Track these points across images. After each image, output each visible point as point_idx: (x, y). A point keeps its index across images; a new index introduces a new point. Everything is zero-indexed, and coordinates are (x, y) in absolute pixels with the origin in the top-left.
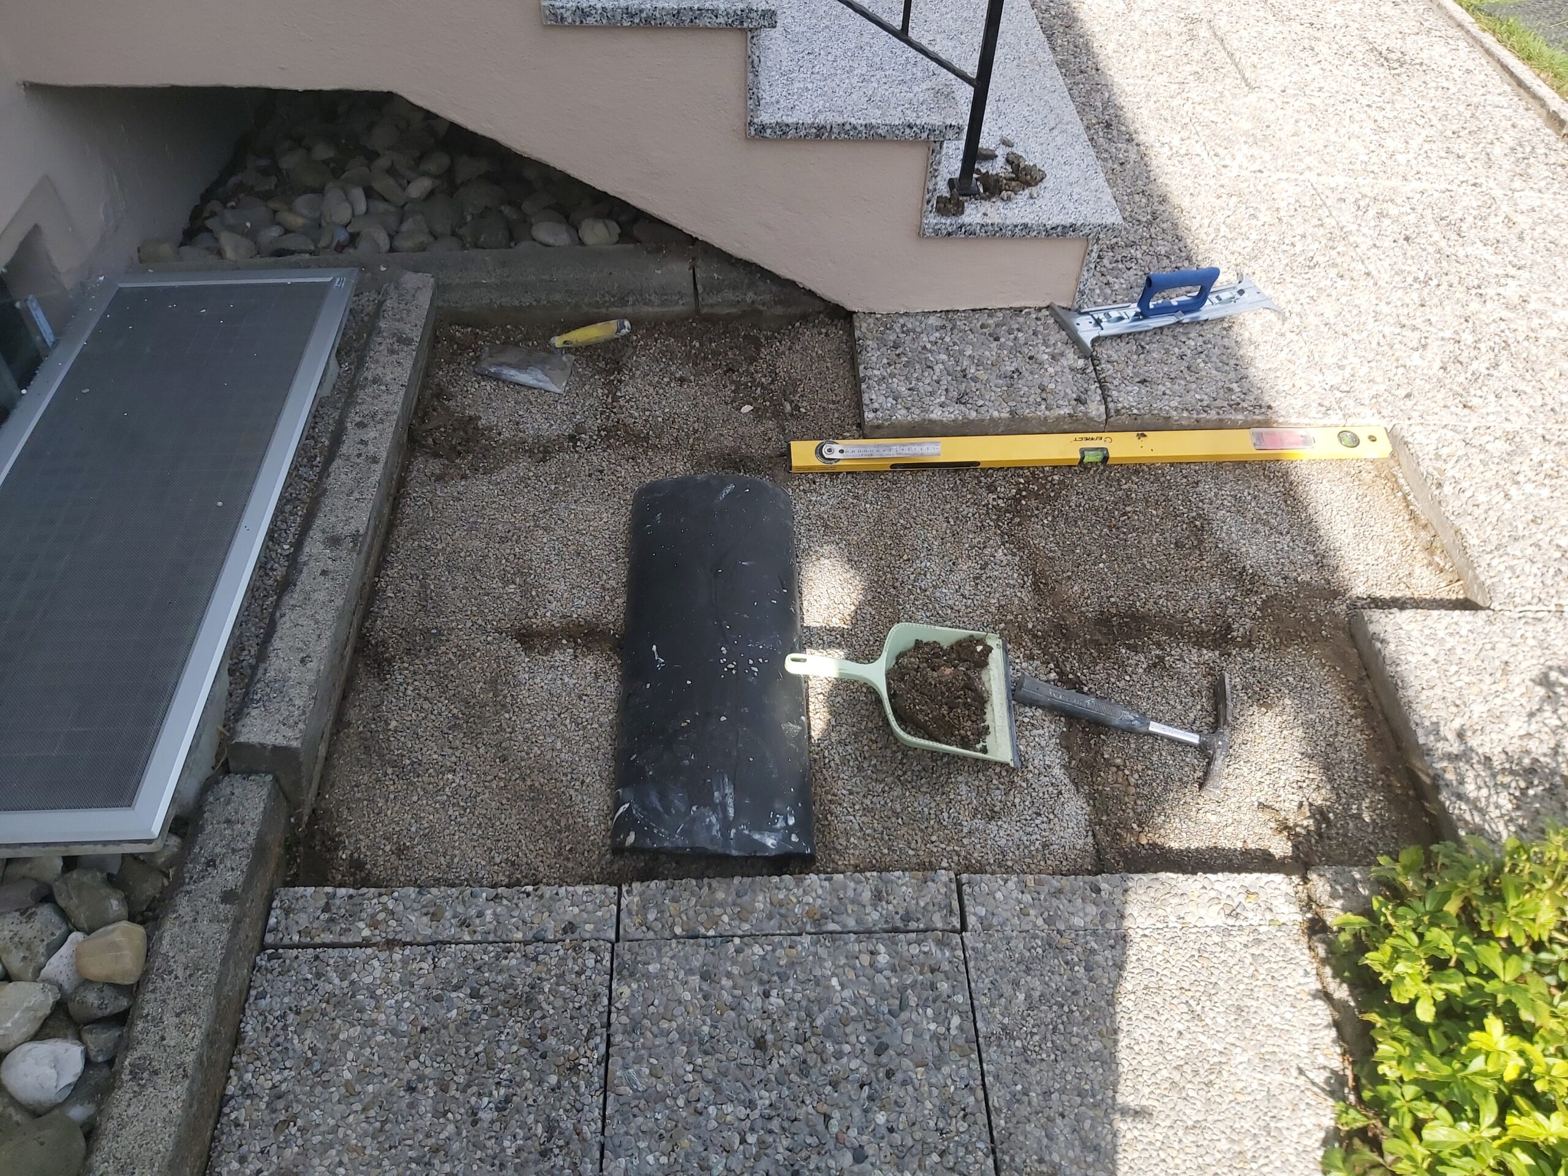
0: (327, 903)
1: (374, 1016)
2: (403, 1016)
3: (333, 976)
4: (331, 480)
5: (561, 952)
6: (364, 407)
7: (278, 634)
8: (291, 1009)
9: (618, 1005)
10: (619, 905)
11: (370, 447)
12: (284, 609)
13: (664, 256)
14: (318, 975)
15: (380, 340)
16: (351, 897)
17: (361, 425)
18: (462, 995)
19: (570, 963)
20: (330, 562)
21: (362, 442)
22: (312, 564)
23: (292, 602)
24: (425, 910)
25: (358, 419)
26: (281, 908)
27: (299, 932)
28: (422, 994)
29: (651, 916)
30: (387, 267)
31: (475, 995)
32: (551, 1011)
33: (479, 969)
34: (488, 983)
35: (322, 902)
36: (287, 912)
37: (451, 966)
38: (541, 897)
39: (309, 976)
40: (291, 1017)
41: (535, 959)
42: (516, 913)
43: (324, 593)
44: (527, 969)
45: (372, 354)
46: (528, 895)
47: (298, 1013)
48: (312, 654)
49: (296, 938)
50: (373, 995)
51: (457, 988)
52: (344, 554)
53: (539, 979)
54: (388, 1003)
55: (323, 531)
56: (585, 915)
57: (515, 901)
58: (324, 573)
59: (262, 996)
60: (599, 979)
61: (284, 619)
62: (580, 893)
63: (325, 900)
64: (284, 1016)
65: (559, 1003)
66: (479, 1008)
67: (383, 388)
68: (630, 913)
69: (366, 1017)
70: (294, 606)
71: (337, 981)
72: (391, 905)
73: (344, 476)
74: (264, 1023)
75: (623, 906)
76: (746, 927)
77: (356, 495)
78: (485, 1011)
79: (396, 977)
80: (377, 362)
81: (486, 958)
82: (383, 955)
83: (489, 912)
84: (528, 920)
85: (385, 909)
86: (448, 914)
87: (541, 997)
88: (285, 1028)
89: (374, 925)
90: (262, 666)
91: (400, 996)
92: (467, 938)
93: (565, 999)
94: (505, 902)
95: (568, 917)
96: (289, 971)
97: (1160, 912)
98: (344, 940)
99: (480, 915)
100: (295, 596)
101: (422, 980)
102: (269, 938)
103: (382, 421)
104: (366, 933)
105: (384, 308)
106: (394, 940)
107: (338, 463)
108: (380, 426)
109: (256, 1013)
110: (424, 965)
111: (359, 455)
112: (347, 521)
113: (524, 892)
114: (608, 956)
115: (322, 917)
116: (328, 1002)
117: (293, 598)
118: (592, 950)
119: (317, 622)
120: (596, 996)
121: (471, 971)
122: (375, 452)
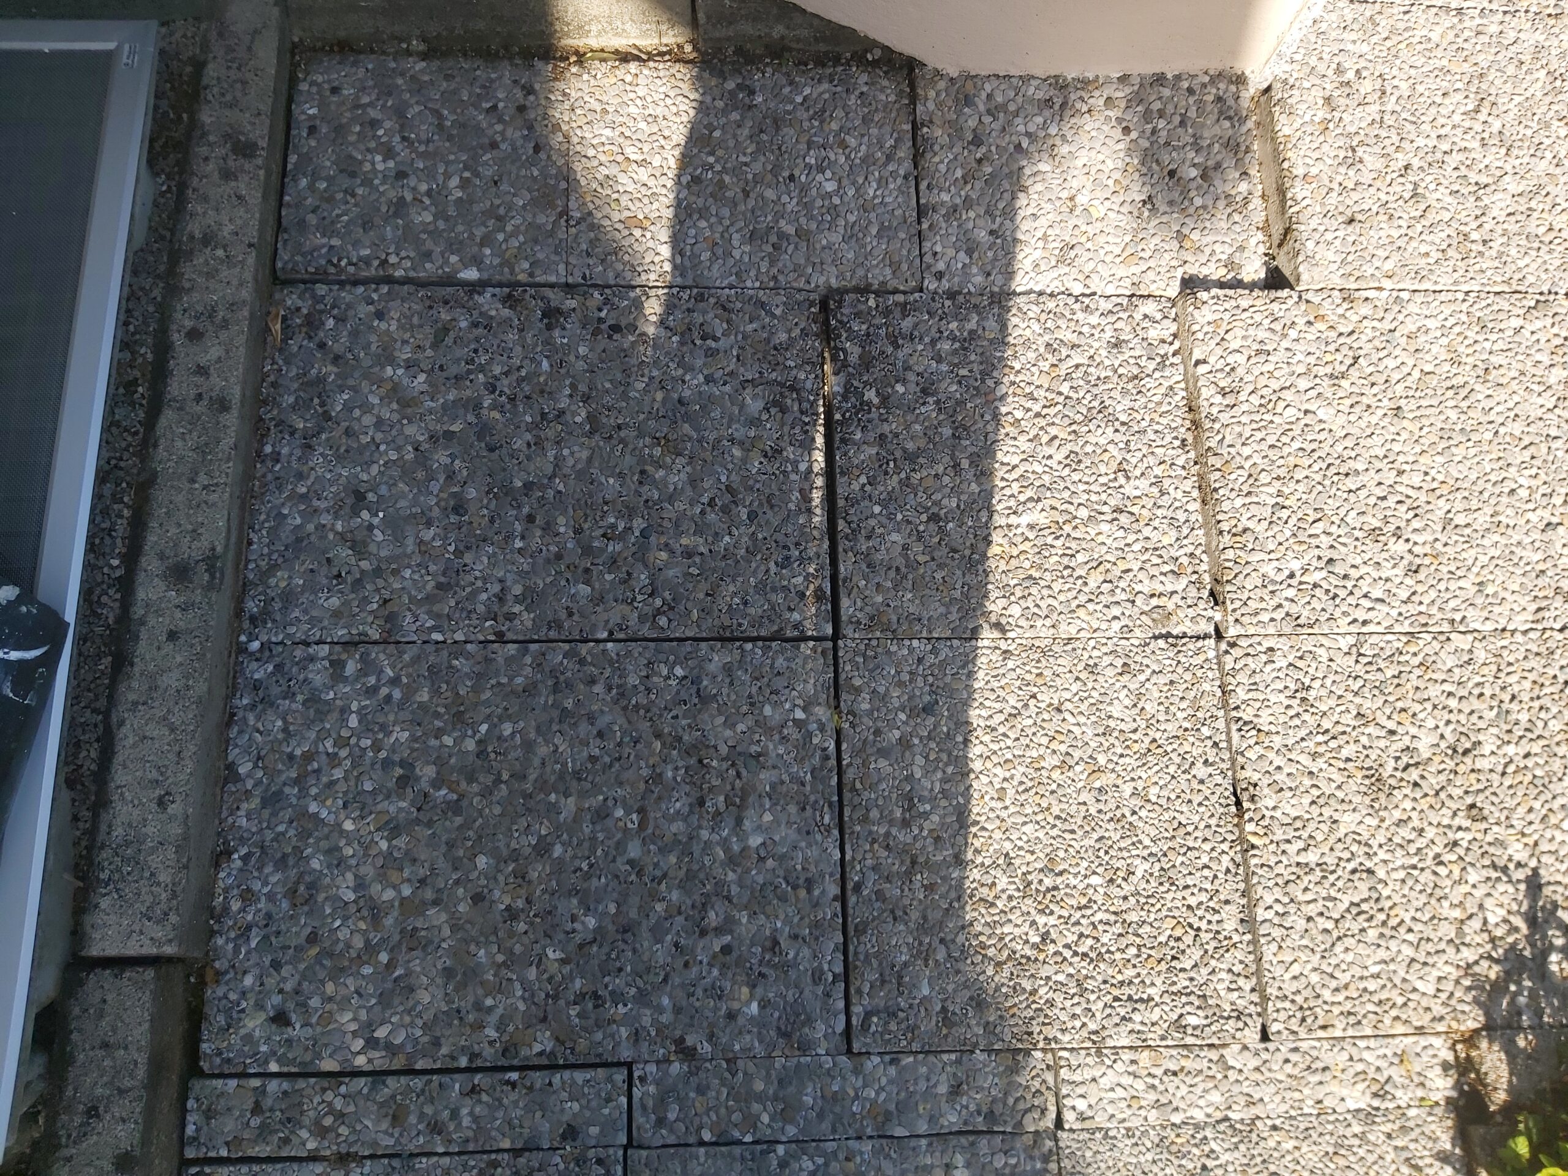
0: (257, 1103)
4: (161, 452)
5: (561, 1166)
6: (196, 296)
7: (119, 759)
10: (630, 1097)
11: (215, 379)
12: (121, 711)
15: (203, 150)
16: (285, 1093)
17: (194, 335)
20: (178, 614)
24: (383, 1111)
26: (198, 1110)
27: (227, 1144)
29: (672, 1115)
35: (249, 1104)
36: (207, 1115)
38: (530, 1088)
42: (500, 1113)
43: (176, 674)
45: (195, 180)
46: (514, 1086)
48: (173, 789)
49: (224, 1153)
52: (198, 596)
55: (162, 556)
56: (588, 1114)
57: (497, 1095)
58: (172, 636)
61: (124, 730)
63: (253, 1099)
67: (220, 253)
68: (644, 1108)
70: (135, 704)
72: (338, 1104)
73: (179, 444)
75: (635, 1099)
76: (791, 1131)
77: (203, 479)
80: (205, 199)
82: (338, 1175)
83: (465, 1112)
84: (516, 1122)
85: (332, 1110)
86: (413, 1117)
89: (321, 1132)
90: (105, 817)
92: (441, 1150)
94: (484, 1097)
95: (566, 1117)
97: (1297, 1095)
98: (284, 1153)
99: (454, 1115)
100: (135, 684)
102: (190, 1153)
103: (225, 324)
104: (312, 1144)
105: (203, 81)
106: (348, 1154)
107: (168, 417)
108: (224, 335)
111: (199, 397)
112: (195, 534)
113: (508, 1083)
115: (252, 1123)
118: (599, 1161)
119: (173, 730)
122: (222, 389)
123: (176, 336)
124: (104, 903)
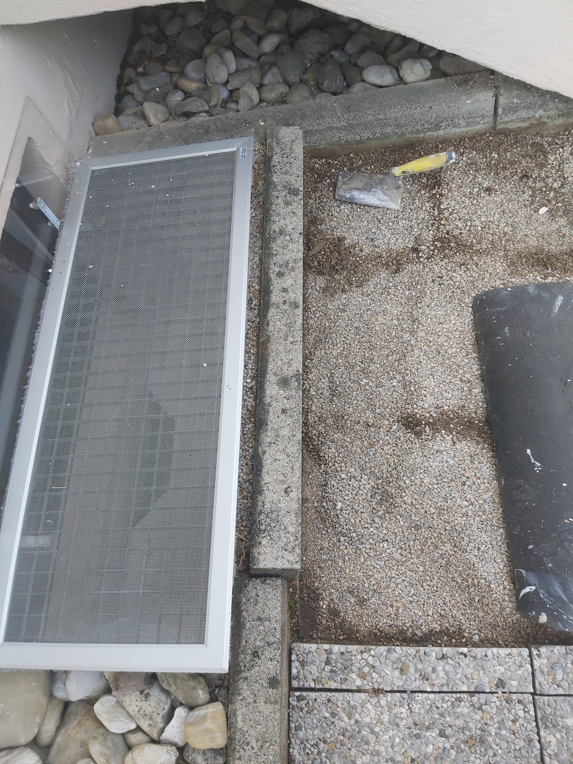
0: (327, 658)
1: (377, 748)
2: (397, 749)
3: (343, 715)
4: (271, 328)
5: (498, 703)
6: (279, 257)
7: (265, 470)
8: (320, 740)
9: (549, 751)
10: (532, 665)
11: (291, 294)
12: (264, 447)
13: (472, 87)
14: (333, 715)
15: (276, 194)
16: (342, 653)
17: (280, 275)
18: (433, 735)
19: (506, 711)
20: (285, 401)
21: (285, 290)
22: (274, 404)
23: (268, 440)
24: (395, 666)
25: (277, 270)
26: (298, 660)
27: (314, 680)
28: (406, 733)
29: (559, 677)
30: (265, 121)
31: (442, 734)
32: (500, 751)
33: (442, 715)
34: (450, 726)
35: (324, 657)
36: (303, 664)
37: (422, 711)
38: (475, 657)
39: (327, 715)
40: (322, 745)
41: (480, 708)
42: (459, 671)
43: (287, 429)
44: (476, 716)
45: (274, 206)
46: (466, 656)
47: (325, 742)
48: (291, 485)
49: (313, 685)
50: (372, 732)
51: (428, 728)
52: (293, 393)
53: (486, 724)
54: (384, 738)
55: (276, 374)
56: (510, 673)
57: (457, 660)
58: (284, 411)
59: (298, 728)
60: (529, 727)
61: (266, 456)
62: (503, 655)
63: (326, 656)
64: (316, 745)
65: (504, 745)
66: (448, 746)
67: (288, 238)
68: (542, 672)
69: (371, 748)
70: (270, 443)
71: (346, 719)
72: (371, 660)
73: (278, 323)
74: (304, 749)
75: (536, 667)
77: (290, 339)
78: (452, 747)
79: (386, 718)
80: (279, 214)
81: (444, 705)
82: (374, 700)
83: (440, 668)
84: (469, 676)
85: (368, 664)
86: (412, 670)
87: (490, 739)
88: (319, 753)
89: (363, 676)
90: (260, 498)
91: (391, 733)
92: (429, 689)
93: (508, 742)
94: (450, 661)
95: (498, 675)
96: (313, 710)
98: (344, 687)
99: (434, 670)
100: (269, 434)
101: (404, 722)
102: (295, 684)
103: (293, 269)
104: (359, 682)
105: (273, 164)
106: (379, 689)
107: (272, 312)
108: (293, 274)
109: (298, 741)
110: (404, 710)
111: (285, 302)
112: (289, 363)
113: (462, 653)
114: (531, 707)
115: (326, 669)
116: (344, 735)
117: (268, 437)
118: (519, 702)
119: (288, 456)
120: (530, 741)
121: (437, 716)
122: (295, 298)
123: (272, 275)
124: (264, 542)
